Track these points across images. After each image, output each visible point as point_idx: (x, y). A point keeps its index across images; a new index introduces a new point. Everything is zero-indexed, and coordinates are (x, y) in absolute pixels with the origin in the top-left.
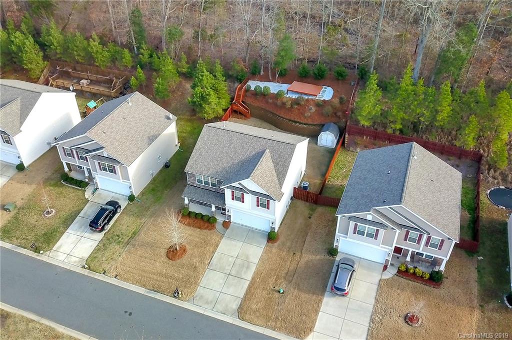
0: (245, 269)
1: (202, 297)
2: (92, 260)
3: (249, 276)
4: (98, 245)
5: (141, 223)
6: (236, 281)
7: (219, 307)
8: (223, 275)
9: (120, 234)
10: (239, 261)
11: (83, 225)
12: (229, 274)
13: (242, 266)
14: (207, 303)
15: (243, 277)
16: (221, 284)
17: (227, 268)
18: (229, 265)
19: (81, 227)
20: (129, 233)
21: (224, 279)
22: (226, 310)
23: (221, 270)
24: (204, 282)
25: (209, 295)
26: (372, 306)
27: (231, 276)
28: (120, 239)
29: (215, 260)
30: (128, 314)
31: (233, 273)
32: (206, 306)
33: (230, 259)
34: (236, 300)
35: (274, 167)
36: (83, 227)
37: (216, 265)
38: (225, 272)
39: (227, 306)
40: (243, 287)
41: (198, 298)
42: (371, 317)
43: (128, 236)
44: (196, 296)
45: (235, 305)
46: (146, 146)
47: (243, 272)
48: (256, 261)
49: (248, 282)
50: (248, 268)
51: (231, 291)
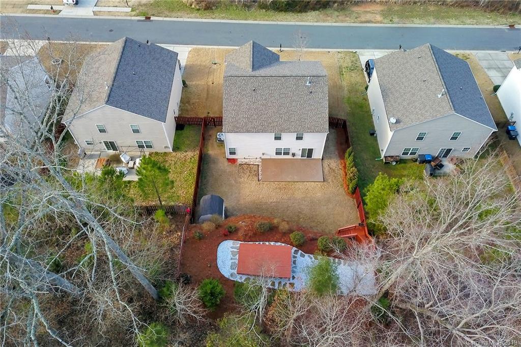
2: (354, 54)
5: (344, 81)
9: (352, 71)
20: (346, 74)
28: (349, 69)
43: (345, 72)
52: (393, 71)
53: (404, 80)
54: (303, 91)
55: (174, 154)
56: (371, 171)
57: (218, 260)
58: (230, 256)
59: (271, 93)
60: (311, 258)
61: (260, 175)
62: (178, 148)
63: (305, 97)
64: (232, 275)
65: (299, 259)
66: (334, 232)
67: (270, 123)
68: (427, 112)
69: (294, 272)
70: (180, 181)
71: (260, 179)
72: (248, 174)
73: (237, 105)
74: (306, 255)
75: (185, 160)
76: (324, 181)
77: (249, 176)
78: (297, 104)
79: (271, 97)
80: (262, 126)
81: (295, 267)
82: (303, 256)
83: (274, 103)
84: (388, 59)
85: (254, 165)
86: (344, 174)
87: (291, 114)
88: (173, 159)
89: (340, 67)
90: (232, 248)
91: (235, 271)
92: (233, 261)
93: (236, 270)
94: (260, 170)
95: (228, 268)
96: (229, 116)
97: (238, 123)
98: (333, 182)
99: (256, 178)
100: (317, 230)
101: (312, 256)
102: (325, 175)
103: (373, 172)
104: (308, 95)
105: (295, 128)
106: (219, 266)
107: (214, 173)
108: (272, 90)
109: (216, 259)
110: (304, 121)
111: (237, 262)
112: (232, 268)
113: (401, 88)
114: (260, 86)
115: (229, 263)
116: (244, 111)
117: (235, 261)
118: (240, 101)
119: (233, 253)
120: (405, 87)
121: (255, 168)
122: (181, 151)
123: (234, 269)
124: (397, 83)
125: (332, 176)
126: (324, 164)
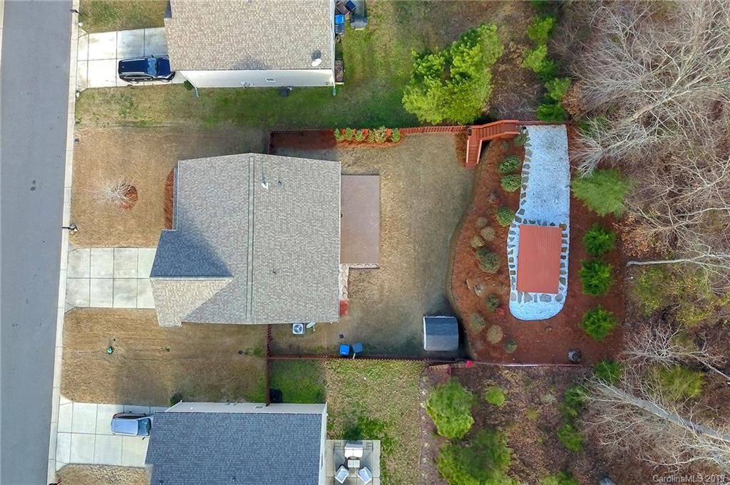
0: (125, 295)
1: (78, 258)
2: (88, 97)
3: (119, 304)
4: (110, 88)
5: (160, 123)
6: (108, 291)
7: (73, 283)
8: (111, 271)
9: (135, 105)
10: (133, 283)
11: (133, 47)
12: (114, 279)
13: (129, 290)
14: (74, 268)
15: (116, 298)
16: (99, 274)
17: (121, 272)
18: (125, 274)
19: (128, 46)
20: (141, 117)
21: (106, 275)
22: (71, 294)
23: (117, 266)
24: (97, 251)
25: (83, 267)
26: (119, 464)
27: (112, 282)
28: (128, 110)
29: (127, 252)
30: (33, 186)
31: (117, 283)
32: (70, 268)
33: (133, 271)
34: (85, 300)
35: (209, 300)
36: (130, 49)
37: (121, 256)
38: (116, 272)
39: (76, 293)
40: (103, 302)
41: (76, 254)
42: (106, 465)
43: (136, 118)
44: (77, 251)
45: (80, 302)
46: (230, 66)
47: (123, 294)
48: (141, 306)
49: (110, 306)
50: (129, 298)
51: (95, 290)
52: (211, 44)
53: (236, 31)
54: (278, 195)
55: (328, 400)
56: (355, 105)
57: (538, 318)
58: (532, 303)
59: (280, 246)
60: (525, 201)
61: (367, 266)
62: (318, 394)
63: (287, 193)
64: (558, 300)
65: (527, 216)
66: (461, 169)
67: (326, 248)
68: (313, 12)
69: (545, 224)
70: (379, 385)
71: (375, 266)
72: (366, 284)
73: (298, 301)
74: (520, 208)
75: (342, 381)
76: (377, 175)
77: (369, 282)
78: (298, 206)
79: (286, 246)
80: (329, 260)
81: (539, 222)
82: (522, 212)
83: (295, 242)
84: (179, 47)
85: (349, 275)
86: (362, 145)
87: (313, 216)
88: (339, 400)
89: (125, 125)
90: (520, 301)
91: (553, 296)
92: (539, 299)
93: (551, 295)
94: (360, 266)
95: (549, 305)
96: (314, 312)
97: (324, 298)
98: (377, 163)
99: (374, 272)
100: (457, 190)
101: (521, 200)
102: (368, 173)
103: (358, 103)
104: (284, 189)
105: (333, 211)
106: (548, 317)
107: (363, 335)
108: (275, 245)
109: (540, 321)
110: (324, 197)
111: (541, 294)
112: (549, 300)
113: (251, 39)
114: (269, 263)
115: (542, 304)
116: (308, 290)
117: (538, 297)
118: (291, 296)
119: (528, 299)
120: (251, 32)
121: (354, 274)
122: (323, 390)
123: (550, 298)
124: (238, 43)
125: (368, 163)
126: (349, 172)
